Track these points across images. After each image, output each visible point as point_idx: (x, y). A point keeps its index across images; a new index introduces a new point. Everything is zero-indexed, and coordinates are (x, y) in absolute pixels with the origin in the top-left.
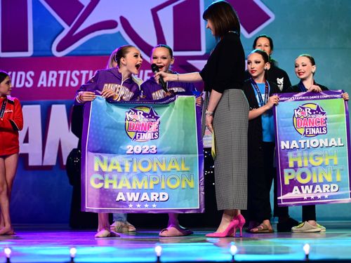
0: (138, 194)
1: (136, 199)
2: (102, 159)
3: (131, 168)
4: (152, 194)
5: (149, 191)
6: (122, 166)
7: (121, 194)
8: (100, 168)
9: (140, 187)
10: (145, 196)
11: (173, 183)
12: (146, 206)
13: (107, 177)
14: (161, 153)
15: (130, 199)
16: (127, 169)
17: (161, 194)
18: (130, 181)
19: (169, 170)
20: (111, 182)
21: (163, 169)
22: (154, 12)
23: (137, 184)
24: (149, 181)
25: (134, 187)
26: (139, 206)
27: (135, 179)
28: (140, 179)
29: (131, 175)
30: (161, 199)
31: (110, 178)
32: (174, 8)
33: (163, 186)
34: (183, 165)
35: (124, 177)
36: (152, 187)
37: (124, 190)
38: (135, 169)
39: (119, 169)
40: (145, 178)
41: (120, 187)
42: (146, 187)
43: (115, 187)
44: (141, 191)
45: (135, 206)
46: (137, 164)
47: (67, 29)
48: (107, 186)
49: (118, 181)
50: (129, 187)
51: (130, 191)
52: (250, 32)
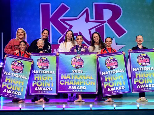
0: (76, 87)
1: (75, 88)
2: (64, 75)
3: (74, 78)
4: (81, 87)
5: (80, 86)
6: (71, 76)
7: (70, 87)
8: (63, 78)
9: (77, 84)
10: (78, 87)
11: (88, 83)
12: (79, 91)
13: (65, 81)
14: (84, 73)
15: (73, 88)
16: (72, 78)
17: (84, 87)
18: (73, 82)
19: (86, 79)
20: (67, 82)
21: (85, 78)
22: (90, 30)
24: (80, 82)
25: (75, 84)
26: (76, 91)
27: (75, 81)
28: (77, 82)
29: (74, 80)
30: (84, 88)
33: (84, 84)
34: (91, 77)
35: (71, 81)
36: (81, 84)
37: (71, 85)
38: (75, 78)
39: (70, 78)
40: (78, 81)
41: (70, 84)
42: (79, 84)
43: (68, 84)
44: (77, 86)
46: (76, 76)
47: (62, 36)
48: (65, 84)
49: (69, 82)
50: (73, 84)
51: (73, 86)
52: (119, 36)
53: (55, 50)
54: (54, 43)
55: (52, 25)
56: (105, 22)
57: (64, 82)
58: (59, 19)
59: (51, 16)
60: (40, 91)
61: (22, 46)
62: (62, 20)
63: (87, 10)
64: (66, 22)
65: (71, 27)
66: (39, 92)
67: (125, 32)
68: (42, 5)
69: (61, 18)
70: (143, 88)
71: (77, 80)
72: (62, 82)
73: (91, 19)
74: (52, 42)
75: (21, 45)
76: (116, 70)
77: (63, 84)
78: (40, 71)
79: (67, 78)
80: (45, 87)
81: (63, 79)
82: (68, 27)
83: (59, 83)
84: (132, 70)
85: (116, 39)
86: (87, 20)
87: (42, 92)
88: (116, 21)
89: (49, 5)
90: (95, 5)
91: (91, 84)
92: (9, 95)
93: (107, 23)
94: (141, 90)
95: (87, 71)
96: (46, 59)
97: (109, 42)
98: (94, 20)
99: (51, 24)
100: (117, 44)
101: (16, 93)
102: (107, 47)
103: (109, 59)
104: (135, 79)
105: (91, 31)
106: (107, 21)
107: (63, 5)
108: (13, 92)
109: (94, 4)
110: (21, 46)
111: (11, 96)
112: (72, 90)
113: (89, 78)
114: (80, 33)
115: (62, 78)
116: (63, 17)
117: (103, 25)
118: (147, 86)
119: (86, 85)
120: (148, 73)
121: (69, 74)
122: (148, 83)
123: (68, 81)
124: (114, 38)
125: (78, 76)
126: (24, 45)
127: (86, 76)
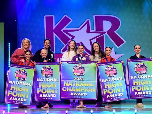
0: (77, 93)
1: (77, 95)
2: (66, 82)
3: (75, 85)
5: (81, 92)
6: (73, 84)
7: (72, 93)
9: (78, 91)
10: (79, 94)
11: (88, 90)
12: (80, 97)
13: (68, 87)
14: (85, 80)
15: (75, 95)
16: (74, 85)
17: (85, 93)
18: (75, 89)
19: (87, 86)
20: (69, 89)
21: (85, 86)
22: (90, 40)
23: (77, 90)
24: (81, 89)
25: (76, 91)
26: (77, 97)
28: (78, 89)
29: (75, 87)
30: (84, 95)
31: (69, 88)
32: (96, 39)
33: (85, 91)
34: (92, 85)
35: (73, 88)
36: (82, 91)
37: (73, 92)
38: (76, 85)
39: (72, 85)
41: (72, 91)
42: (80, 91)
43: (70, 91)
44: (78, 92)
45: (76, 97)
46: (77, 83)
47: (65, 46)
48: (68, 91)
49: (71, 89)
50: (74, 91)
51: (75, 92)
52: (118, 46)
53: (58, 59)
54: (57, 53)
55: (55, 36)
56: (105, 33)
57: (66, 89)
58: (62, 30)
59: (54, 27)
60: (45, 97)
61: (28, 56)
62: (65, 31)
63: (88, 22)
64: (69, 32)
65: (73, 37)
66: (44, 99)
67: (124, 42)
68: (46, 17)
69: (64, 29)
70: (140, 95)
71: (78, 87)
72: (65, 89)
73: (92, 30)
74: (56, 52)
75: (27, 54)
76: (115, 78)
77: (65, 90)
78: (44, 79)
79: (69, 85)
80: (49, 94)
81: (66, 86)
82: (70, 38)
83: (62, 90)
84: (130, 78)
85: (115, 48)
86: (88, 31)
87: (47, 98)
88: (115, 32)
89: (53, 17)
90: (96, 17)
91: (92, 91)
92: (15, 102)
93: (106, 34)
94: (138, 97)
95: (87, 79)
96: (50, 68)
97: (108, 51)
98: (95, 31)
99: (54, 34)
100: (116, 53)
101: (22, 100)
102: (107, 56)
103: (108, 67)
104: (132, 87)
105: (92, 41)
106: (107, 32)
107: (66, 17)
108: (19, 99)
109: (94, 16)
110: (26, 56)
111: (18, 103)
112: (73, 96)
113: (90, 85)
114: (81, 43)
115: (64, 85)
116: (66, 28)
117: (103, 36)
118: (144, 93)
119: (87, 92)
120: (145, 81)
121: (71, 81)
122: (145, 90)
123: (70, 87)
124: (113, 48)
125: (80, 83)
126: (29, 55)
127: (87, 84)
